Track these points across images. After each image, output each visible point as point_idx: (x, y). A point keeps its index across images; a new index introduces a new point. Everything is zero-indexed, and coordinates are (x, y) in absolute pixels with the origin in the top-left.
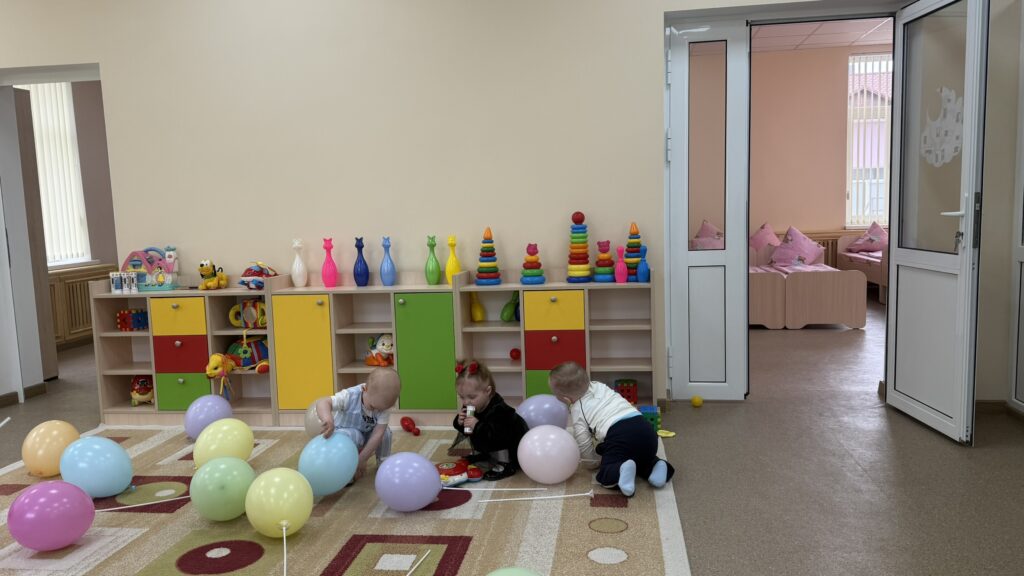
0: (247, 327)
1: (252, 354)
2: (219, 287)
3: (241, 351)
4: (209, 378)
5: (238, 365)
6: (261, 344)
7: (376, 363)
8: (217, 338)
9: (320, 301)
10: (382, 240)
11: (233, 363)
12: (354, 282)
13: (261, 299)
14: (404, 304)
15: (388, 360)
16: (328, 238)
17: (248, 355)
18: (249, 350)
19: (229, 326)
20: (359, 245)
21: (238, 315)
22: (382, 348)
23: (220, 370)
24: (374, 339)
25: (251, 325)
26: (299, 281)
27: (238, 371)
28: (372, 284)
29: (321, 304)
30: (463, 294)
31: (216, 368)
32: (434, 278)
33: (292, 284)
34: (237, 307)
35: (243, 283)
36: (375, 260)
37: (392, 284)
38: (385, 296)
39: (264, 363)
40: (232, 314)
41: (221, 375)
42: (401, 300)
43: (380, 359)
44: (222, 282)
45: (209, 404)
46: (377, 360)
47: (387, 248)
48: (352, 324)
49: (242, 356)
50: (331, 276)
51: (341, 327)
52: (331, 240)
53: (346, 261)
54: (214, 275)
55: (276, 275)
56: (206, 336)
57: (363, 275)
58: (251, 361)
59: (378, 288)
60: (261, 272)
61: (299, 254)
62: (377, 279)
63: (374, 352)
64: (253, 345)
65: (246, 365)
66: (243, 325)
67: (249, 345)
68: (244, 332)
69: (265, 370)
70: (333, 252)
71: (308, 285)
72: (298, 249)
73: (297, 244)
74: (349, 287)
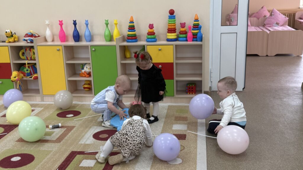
0: (27, 59)
1: (30, 71)
2: (14, 42)
3: (25, 70)
4: (12, 81)
5: (24, 76)
6: (34, 67)
7: (84, 76)
8: (15, 64)
9: (58, 49)
10: (85, 21)
11: (22, 75)
12: (73, 40)
13: (32, 47)
14: (95, 51)
15: (89, 74)
16: (61, 20)
17: (29, 72)
18: (29, 69)
19: (20, 58)
20: (75, 23)
21: (23, 54)
22: (86, 69)
23: (17, 78)
24: (83, 65)
25: (29, 59)
26: (49, 39)
27: (25, 78)
28: (81, 41)
29: (59, 50)
30: (121, 47)
31: (15, 77)
32: (108, 39)
33: (46, 40)
34: (23, 51)
35: (25, 40)
36: (82, 30)
37: (90, 41)
38: (86, 47)
39: (36, 75)
40: (21, 53)
41: (17, 80)
42: (93, 49)
43: (86, 74)
44: (16, 39)
45: (13, 93)
46: (84, 74)
47: (87, 25)
48: (73, 58)
49: (26, 72)
50: (63, 37)
51: (68, 60)
52: (62, 21)
53: (70, 31)
54: (12, 36)
55: (39, 36)
56: (10, 63)
57: (77, 37)
58: (30, 74)
59: (83, 43)
60: (32, 35)
61: (49, 27)
62: (83, 39)
63: (83, 71)
64: (30, 67)
65: (28, 76)
66: (26, 58)
67: (29, 67)
68: (26, 62)
69: (36, 78)
70: (63, 26)
71: (53, 41)
72: (48, 25)
73: (47, 22)
74: (71, 43)
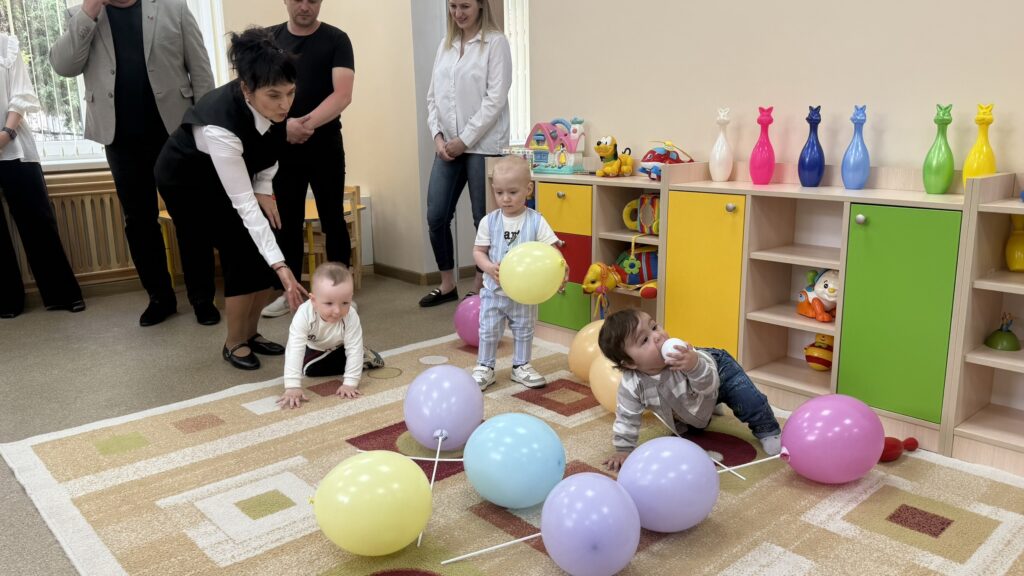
1: (641, 269)
2: (620, 174)
3: (626, 263)
6: (651, 254)
9: (731, 205)
14: (865, 223)
16: (766, 107)
17: (635, 271)
18: (637, 263)
20: (814, 119)
21: (634, 215)
22: (823, 291)
26: (719, 173)
28: (828, 184)
29: (733, 210)
30: (984, 217)
32: (939, 182)
33: (708, 177)
34: (634, 204)
35: (644, 170)
38: (835, 207)
40: (626, 211)
42: (861, 217)
43: (818, 308)
47: (859, 125)
48: (790, 243)
50: (764, 166)
51: (762, 249)
52: (770, 110)
54: (615, 156)
55: (691, 161)
56: (591, 237)
57: (813, 169)
58: (638, 279)
61: (725, 131)
62: (838, 178)
63: (811, 296)
64: (644, 258)
66: (639, 228)
67: (638, 257)
68: (633, 239)
71: (731, 178)
72: (723, 125)
73: (722, 115)
74: (791, 187)
